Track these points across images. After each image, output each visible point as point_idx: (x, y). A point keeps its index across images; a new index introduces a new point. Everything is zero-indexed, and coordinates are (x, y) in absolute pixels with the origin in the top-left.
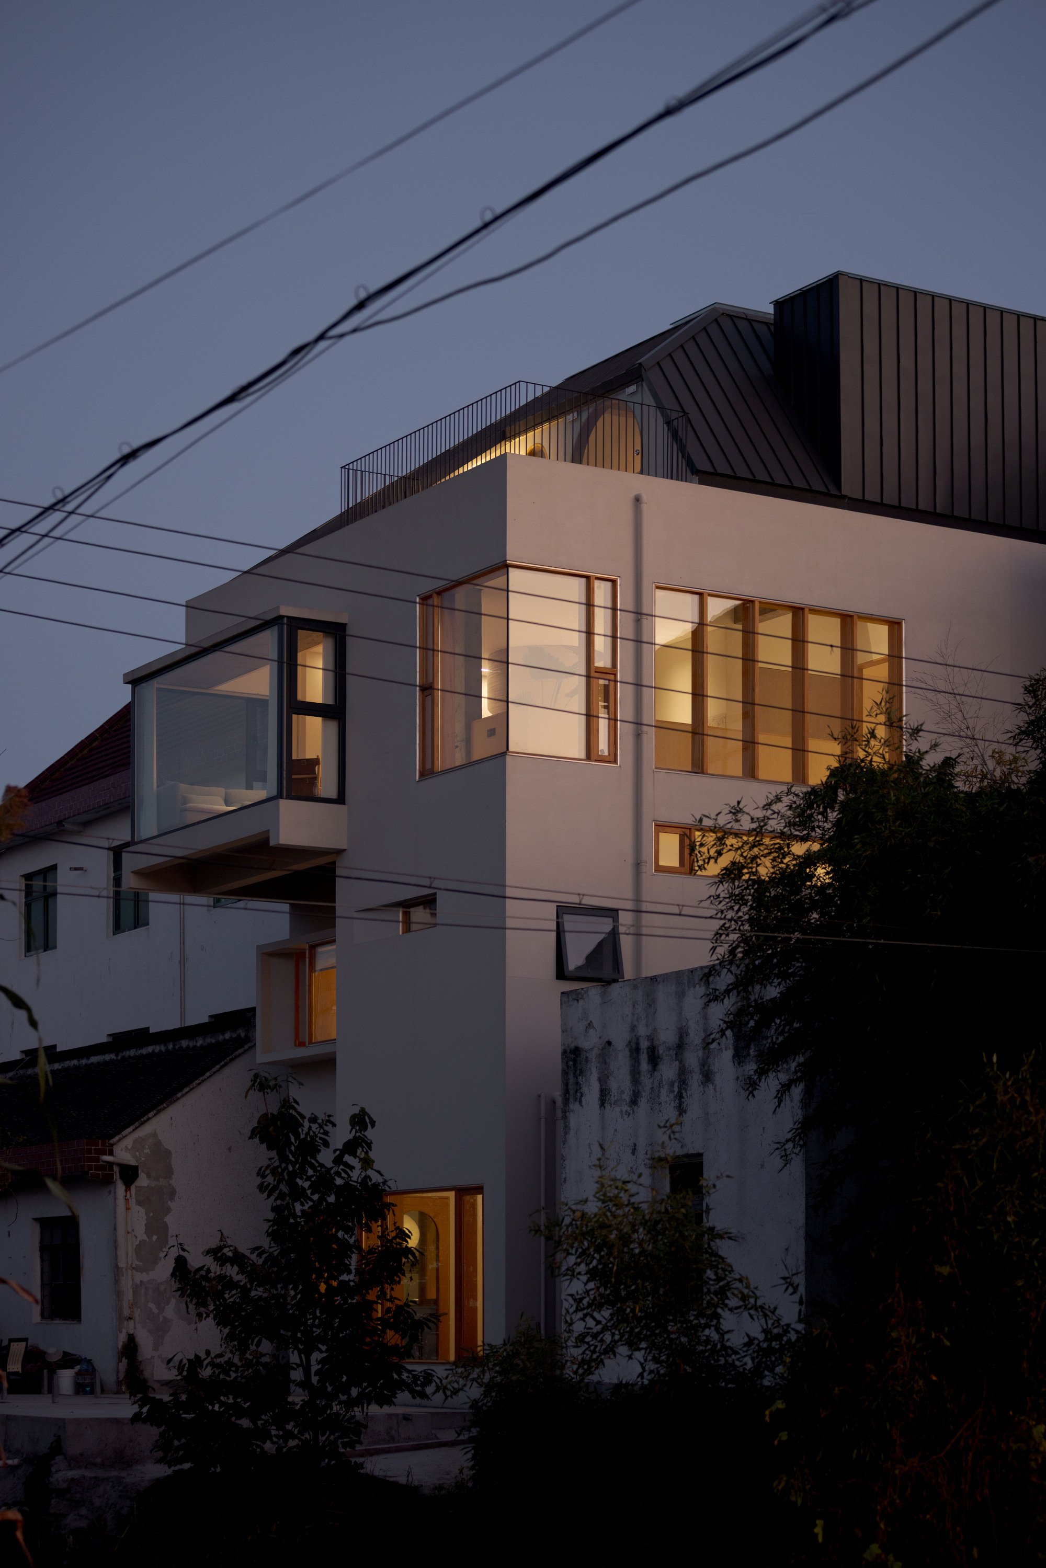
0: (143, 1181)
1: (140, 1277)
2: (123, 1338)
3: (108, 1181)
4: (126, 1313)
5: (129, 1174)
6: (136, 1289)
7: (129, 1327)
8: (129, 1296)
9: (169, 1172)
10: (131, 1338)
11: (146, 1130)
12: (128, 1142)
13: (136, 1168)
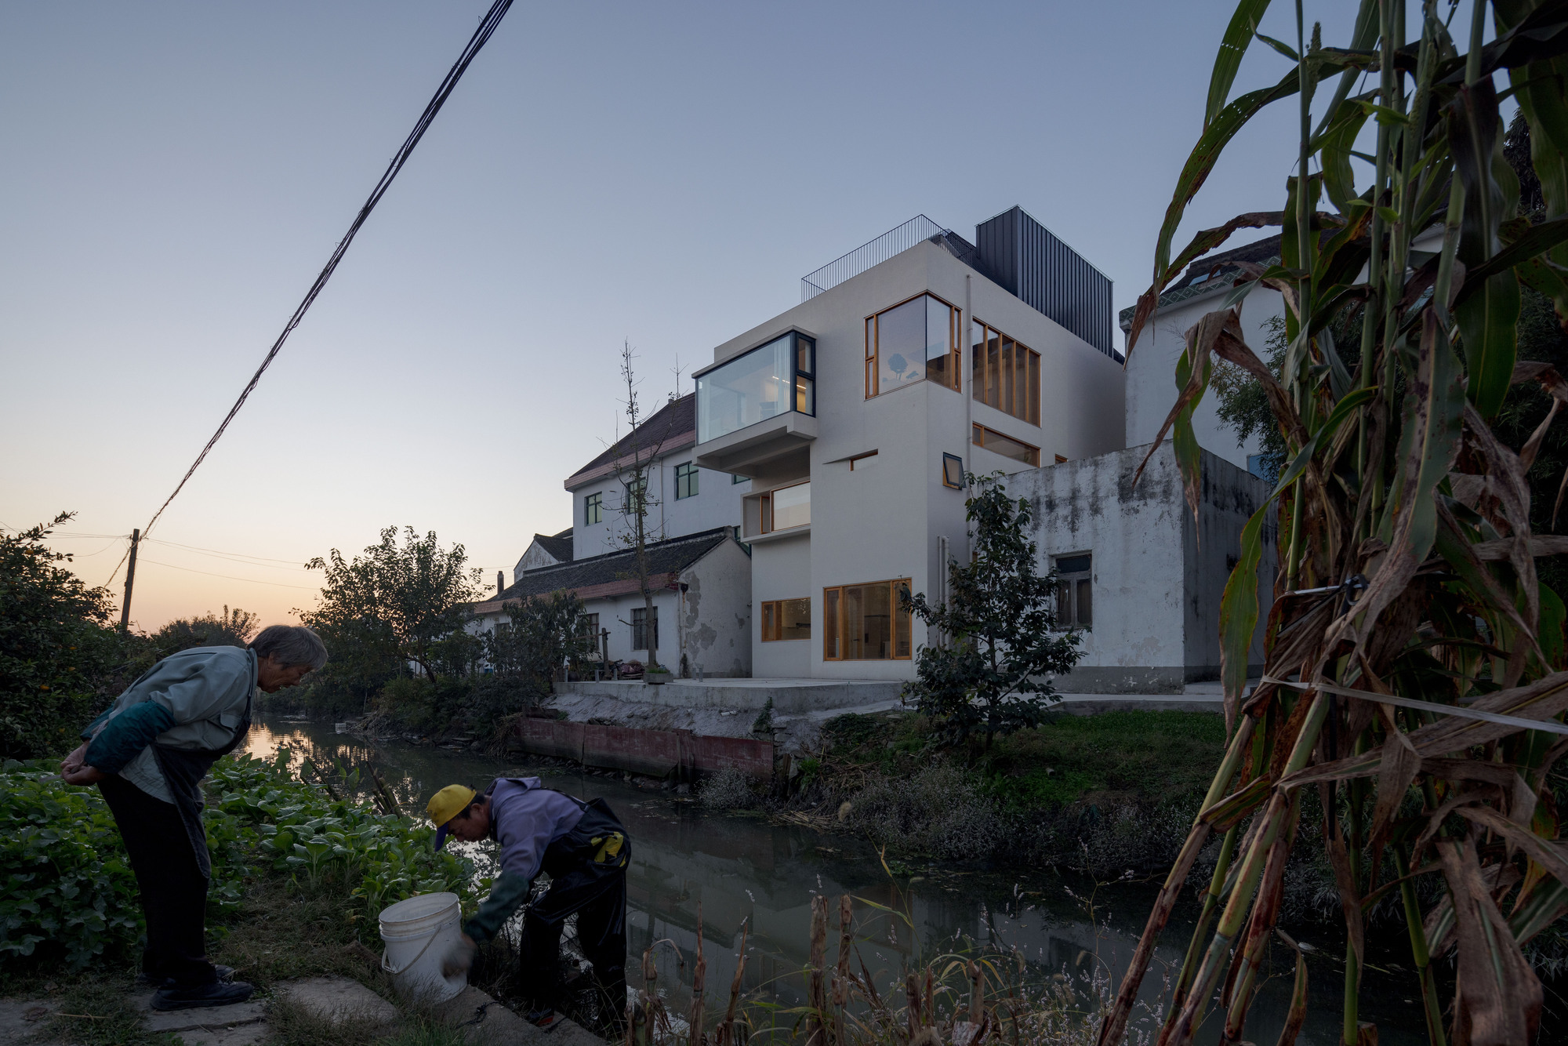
0: (689, 591)
1: (689, 630)
2: (682, 655)
3: (676, 589)
4: (683, 645)
5: (685, 588)
6: (687, 635)
7: (684, 651)
8: (684, 638)
9: (699, 588)
10: (685, 655)
11: (690, 570)
12: (684, 575)
13: (687, 585)
